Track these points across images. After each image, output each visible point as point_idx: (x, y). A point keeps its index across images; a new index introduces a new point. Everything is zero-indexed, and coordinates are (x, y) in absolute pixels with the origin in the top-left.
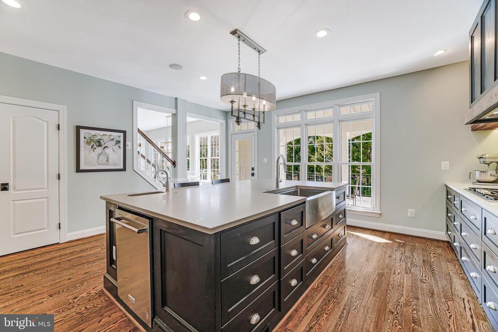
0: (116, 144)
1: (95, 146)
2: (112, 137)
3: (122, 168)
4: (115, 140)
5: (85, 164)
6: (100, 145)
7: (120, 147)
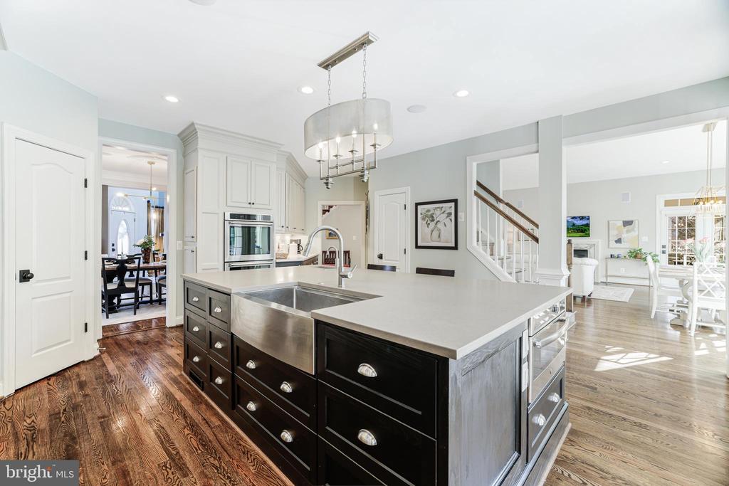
0: (447, 217)
1: (429, 222)
2: (443, 210)
3: (454, 246)
4: (446, 212)
5: (423, 241)
6: (433, 220)
7: (451, 220)
